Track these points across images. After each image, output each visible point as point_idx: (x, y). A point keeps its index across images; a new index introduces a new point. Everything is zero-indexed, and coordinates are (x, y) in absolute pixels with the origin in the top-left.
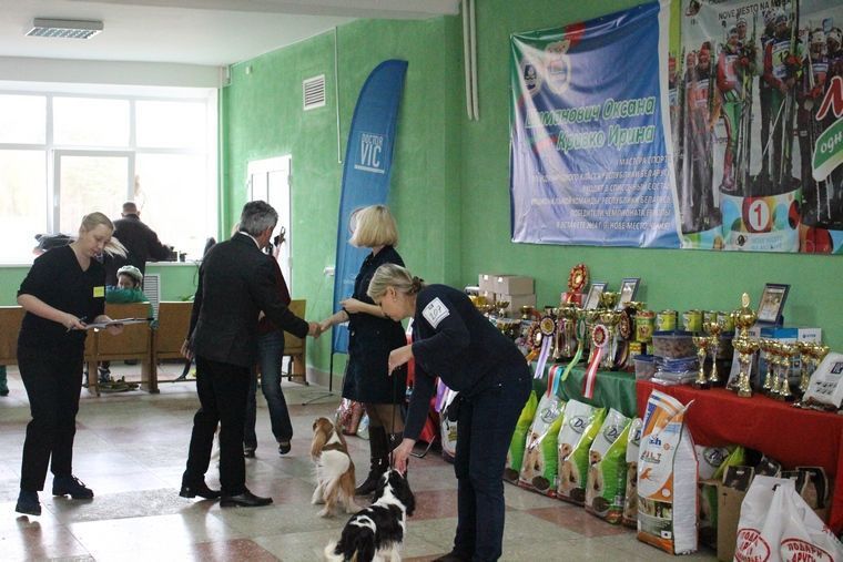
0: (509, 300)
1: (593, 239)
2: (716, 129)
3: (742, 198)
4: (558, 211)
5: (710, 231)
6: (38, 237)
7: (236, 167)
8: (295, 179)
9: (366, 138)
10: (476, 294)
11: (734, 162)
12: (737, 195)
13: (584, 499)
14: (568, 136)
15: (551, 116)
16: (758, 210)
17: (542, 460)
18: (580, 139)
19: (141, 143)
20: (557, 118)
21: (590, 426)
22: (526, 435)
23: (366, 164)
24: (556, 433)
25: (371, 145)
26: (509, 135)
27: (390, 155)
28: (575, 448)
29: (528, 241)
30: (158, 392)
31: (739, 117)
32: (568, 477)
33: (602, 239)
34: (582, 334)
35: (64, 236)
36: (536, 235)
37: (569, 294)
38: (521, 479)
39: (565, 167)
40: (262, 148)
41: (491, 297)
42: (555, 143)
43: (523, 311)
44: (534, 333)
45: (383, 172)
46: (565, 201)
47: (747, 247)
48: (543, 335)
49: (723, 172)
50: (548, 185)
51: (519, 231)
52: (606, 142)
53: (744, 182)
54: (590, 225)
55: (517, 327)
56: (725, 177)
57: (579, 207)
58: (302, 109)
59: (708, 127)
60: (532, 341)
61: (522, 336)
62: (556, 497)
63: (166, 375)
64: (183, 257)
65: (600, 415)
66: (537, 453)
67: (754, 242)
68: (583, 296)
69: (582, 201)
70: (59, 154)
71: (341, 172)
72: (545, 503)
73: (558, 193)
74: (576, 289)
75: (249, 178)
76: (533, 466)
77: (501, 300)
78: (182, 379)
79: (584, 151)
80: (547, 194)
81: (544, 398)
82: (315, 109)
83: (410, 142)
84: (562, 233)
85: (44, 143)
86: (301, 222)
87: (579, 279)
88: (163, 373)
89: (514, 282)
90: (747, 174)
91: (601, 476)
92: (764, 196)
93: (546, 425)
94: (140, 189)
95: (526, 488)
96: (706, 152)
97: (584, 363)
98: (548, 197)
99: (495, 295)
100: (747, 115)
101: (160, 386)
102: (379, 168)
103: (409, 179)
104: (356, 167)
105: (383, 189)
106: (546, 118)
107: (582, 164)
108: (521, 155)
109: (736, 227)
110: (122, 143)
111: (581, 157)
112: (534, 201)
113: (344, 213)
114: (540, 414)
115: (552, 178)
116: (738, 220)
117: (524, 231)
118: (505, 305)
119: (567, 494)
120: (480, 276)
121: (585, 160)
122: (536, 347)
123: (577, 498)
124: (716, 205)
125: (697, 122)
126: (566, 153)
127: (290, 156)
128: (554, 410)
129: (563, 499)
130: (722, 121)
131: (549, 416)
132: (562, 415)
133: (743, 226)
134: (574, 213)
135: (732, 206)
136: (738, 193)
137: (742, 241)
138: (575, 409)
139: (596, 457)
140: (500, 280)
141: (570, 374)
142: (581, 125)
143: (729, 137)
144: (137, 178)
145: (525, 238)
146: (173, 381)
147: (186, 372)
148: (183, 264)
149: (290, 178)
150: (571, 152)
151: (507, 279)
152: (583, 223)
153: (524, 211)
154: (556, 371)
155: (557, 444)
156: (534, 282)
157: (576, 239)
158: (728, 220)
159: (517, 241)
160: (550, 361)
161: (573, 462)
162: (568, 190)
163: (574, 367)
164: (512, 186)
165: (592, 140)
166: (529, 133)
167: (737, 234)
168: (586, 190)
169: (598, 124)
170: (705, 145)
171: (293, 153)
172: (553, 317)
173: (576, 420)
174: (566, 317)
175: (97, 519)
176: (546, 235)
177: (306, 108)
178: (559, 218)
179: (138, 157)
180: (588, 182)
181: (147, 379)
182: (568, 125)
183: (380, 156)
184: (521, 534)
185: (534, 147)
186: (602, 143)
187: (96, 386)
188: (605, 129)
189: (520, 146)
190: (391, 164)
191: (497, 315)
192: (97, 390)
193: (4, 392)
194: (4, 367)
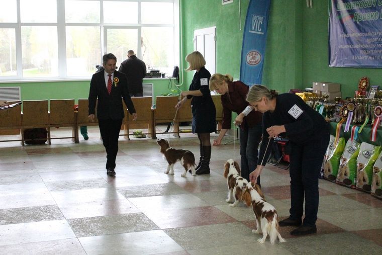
0: (328, 94)
1: (371, 65)
4: (354, 52)
6: (98, 66)
7: (188, 33)
8: (218, 38)
9: (254, 17)
10: (311, 91)
13: (370, 190)
14: (359, 14)
15: (351, 4)
17: (348, 171)
18: (367, 16)
19: (143, 22)
20: (354, 6)
21: (374, 155)
22: (340, 159)
23: (254, 30)
24: (356, 158)
25: (257, 21)
26: (328, 15)
27: (267, 25)
28: (366, 165)
29: (338, 66)
30: (156, 138)
32: (362, 179)
33: (377, 64)
34: (369, 111)
36: (342, 63)
37: (359, 91)
38: (337, 180)
39: (357, 29)
40: (201, 23)
41: (319, 93)
42: (352, 18)
43: (336, 100)
44: (343, 110)
45: (263, 33)
46: (357, 46)
48: (348, 111)
50: (349, 39)
51: (333, 61)
52: (380, 17)
54: (370, 58)
55: (333, 107)
57: (365, 49)
58: (221, 4)
60: (342, 114)
61: (337, 112)
62: (355, 189)
64: (163, 75)
65: (378, 150)
66: (346, 168)
68: (367, 92)
69: (366, 46)
70: (106, 28)
71: (242, 34)
72: (350, 191)
73: (354, 43)
74: (363, 89)
75: (195, 38)
76: (344, 173)
77: (325, 94)
78: (166, 132)
79: (368, 22)
80: (348, 42)
81: (349, 141)
82: (227, 4)
83: (276, 19)
84: (355, 62)
85: (99, 22)
86: (221, 58)
87: (364, 84)
88: (160, 129)
89: (331, 86)
91: (380, 178)
93: (350, 155)
94: (143, 44)
95: (340, 184)
97: (370, 125)
98: (348, 44)
99: (321, 92)
101: (157, 136)
102: (261, 32)
103: (276, 37)
104: (250, 31)
105: (263, 43)
106: (348, 6)
107: (367, 28)
108: (334, 25)
110: (135, 22)
111: (366, 25)
112: (341, 47)
113: (244, 54)
114: (347, 149)
115: (351, 35)
117: (335, 61)
118: (327, 97)
119: (361, 187)
120: (313, 83)
121: (368, 26)
122: (344, 117)
123: (367, 189)
126: (358, 23)
127: (215, 27)
128: (354, 147)
129: (359, 189)
131: (351, 150)
132: (358, 150)
134: (361, 52)
138: (365, 146)
139: (377, 170)
140: (324, 85)
141: (363, 130)
142: (366, 9)
144: (142, 38)
145: (336, 64)
146: (162, 133)
147: (168, 129)
148: (163, 78)
149: (215, 37)
150: (361, 22)
151: (327, 84)
152: (366, 57)
153: (335, 52)
154: (356, 128)
155: (356, 163)
156: (341, 85)
157: (363, 65)
159: (331, 66)
160: (352, 124)
161: (365, 172)
162: (359, 41)
163: (365, 127)
164: (329, 39)
165: (372, 16)
166: (339, 13)
168: (368, 41)
169: (375, 8)
171: (217, 25)
172: (354, 102)
173: (366, 152)
174: (360, 102)
175: (141, 196)
176: (347, 63)
177: (223, 4)
178: (354, 54)
179: (143, 29)
180: (370, 37)
181: (150, 132)
182: (359, 9)
183: (261, 26)
184: (342, 206)
185: (341, 21)
186: (377, 17)
187: (128, 135)
188: (379, 11)
189: (334, 20)
190: (267, 29)
191: (323, 101)
192: (128, 137)
193: (86, 138)
194: (86, 127)
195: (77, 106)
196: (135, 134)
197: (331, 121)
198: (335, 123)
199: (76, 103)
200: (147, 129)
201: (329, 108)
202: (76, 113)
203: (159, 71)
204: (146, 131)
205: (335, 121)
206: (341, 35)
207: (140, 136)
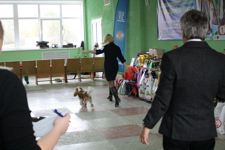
0: (157, 55)
1: (179, 38)
2: (211, 6)
3: (218, 26)
4: (170, 31)
5: (209, 35)
6: (37, 42)
7: (89, 22)
9: (120, 12)
10: (148, 54)
11: (216, 15)
12: (216, 25)
14: (172, 10)
15: (167, 4)
16: (222, 29)
18: (175, 11)
19: (63, 16)
20: (169, 5)
23: (120, 20)
25: (121, 14)
26: (156, 10)
27: (126, 17)
29: (162, 39)
30: (68, 82)
31: (217, 3)
35: (44, 42)
36: (164, 37)
39: (171, 18)
40: (95, 16)
41: (152, 55)
42: (169, 12)
43: (160, 59)
45: (124, 22)
46: (171, 28)
47: (219, 39)
49: (213, 19)
50: (167, 23)
51: (160, 36)
52: (182, 11)
53: (218, 21)
54: (178, 34)
55: (158, 63)
56: (213, 20)
57: (175, 30)
58: (104, 6)
59: (209, 6)
63: (70, 78)
64: (75, 46)
67: (221, 38)
69: (176, 28)
70: (42, 20)
71: (114, 22)
73: (170, 26)
75: (92, 24)
77: (155, 56)
78: (74, 78)
79: (176, 14)
80: (167, 26)
82: (107, 5)
83: (131, 13)
84: (171, 37)
85: (38, 17)
88: (69, 77)
89: (158, 51)
90: (219, 19)
92: (224, 25)
94: (63, 29)
96: (208, 13)
99: (153, 54)
100: (219, 2)
101: (68, 81)
102: (124, 20)
103: (131, 23)
104: (118, 20)
105: (125, 27)
106: (166, 5)
107: (176, 18)
108: (160, 16)
109: (216, 34)
110: (58, 16)
111: (175, 16)
112: (163, 28)
113: (115, 33)
115: (168, 22)
116: (217, 32)
117: (161, 37)
118: (155, 57)
120: (149, 49)
121: (176, 16)
124: (211, 28)
125: (206, 5)
126: (171, 15)
127: (102, 18)
130: (212, 4)
133: (218, 34)
134: (174, 31)
135: (215, 28)
136: (217, 24)
137: (218, 37)
140: (155, 50)
142: (175, 7)
143: (214, 9)
144: (63, 25)
145: (161, 38)
146: (72, 79)
147: (75, 77)
148: (75, 48)
149: (102, 24)
150: (173, 14)
152: (176, 34)
153: (161, 31)
156: (164, 50)
157: (174, 38)
158: (214, 32)
159: (159, 39)
162: (172, 25)
164: (158, 24)
165: (178, 11)
166: (162, 9)
167: (217, 36)
168: (177, 25)
169: (179, 6)
170: (208, 11)
171: (102, 17)
176: (167, 37)
177: (105, 5)
178: (170, 33)
179: (63, 20)
180: (177, 23)
181: (64, 79)
182: (172, 7)
183: (124, 18)
185: (163, 13)
186: (181, 11)
187: (51, 81)
188: (181, 8)
189: (159, 13)
190: (126, 20)
191: (153, 60)
192: (52, 82)
193: (28, 83)
194: (27, 76)
195: (21, 65)
196: (56, 80)
197: (156, 71)
198: (158, 72)
199: (21, 63)
200: (63, 77)
201: (156, 63)
202: (21, 69)
203: (72, 44)
204: (62, 78)
205: (158, 71)
206: (163, 22)
207: (59, 81)
